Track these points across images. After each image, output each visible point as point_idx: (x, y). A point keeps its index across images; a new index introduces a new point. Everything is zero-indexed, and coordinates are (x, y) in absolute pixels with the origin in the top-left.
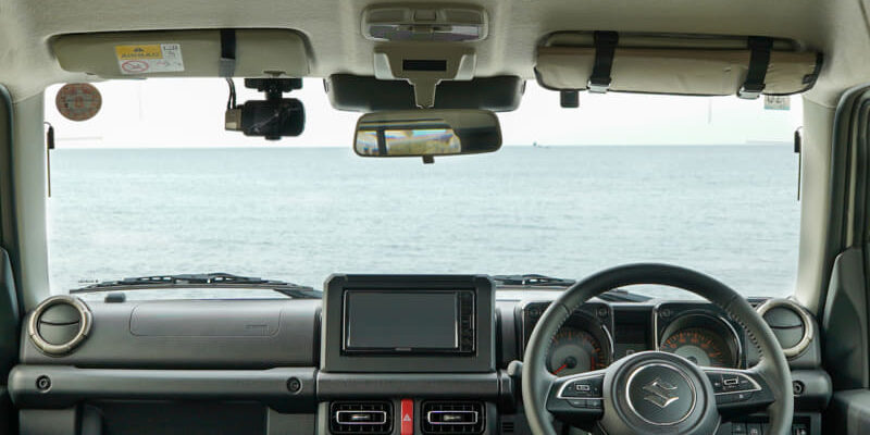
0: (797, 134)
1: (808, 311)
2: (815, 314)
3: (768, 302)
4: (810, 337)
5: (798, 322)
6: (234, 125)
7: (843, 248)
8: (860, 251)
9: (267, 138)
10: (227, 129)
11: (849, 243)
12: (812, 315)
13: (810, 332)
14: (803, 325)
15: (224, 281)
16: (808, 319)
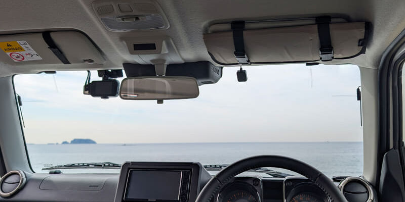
0: (358, 90)
1: (370, 184)
2: (375, 185)
3: (347, 179)
4: (372, 198)
5: (365, 190)
6: (87, 92)
7: (388, 149)
8: (397, 151)
9: (102, 98)
10: (84, 94)
11: (391, 146)
12: (373, 186)
13: (372, 196)
14: (367, 192)
15: (109, 166)
16: (370, 189)
